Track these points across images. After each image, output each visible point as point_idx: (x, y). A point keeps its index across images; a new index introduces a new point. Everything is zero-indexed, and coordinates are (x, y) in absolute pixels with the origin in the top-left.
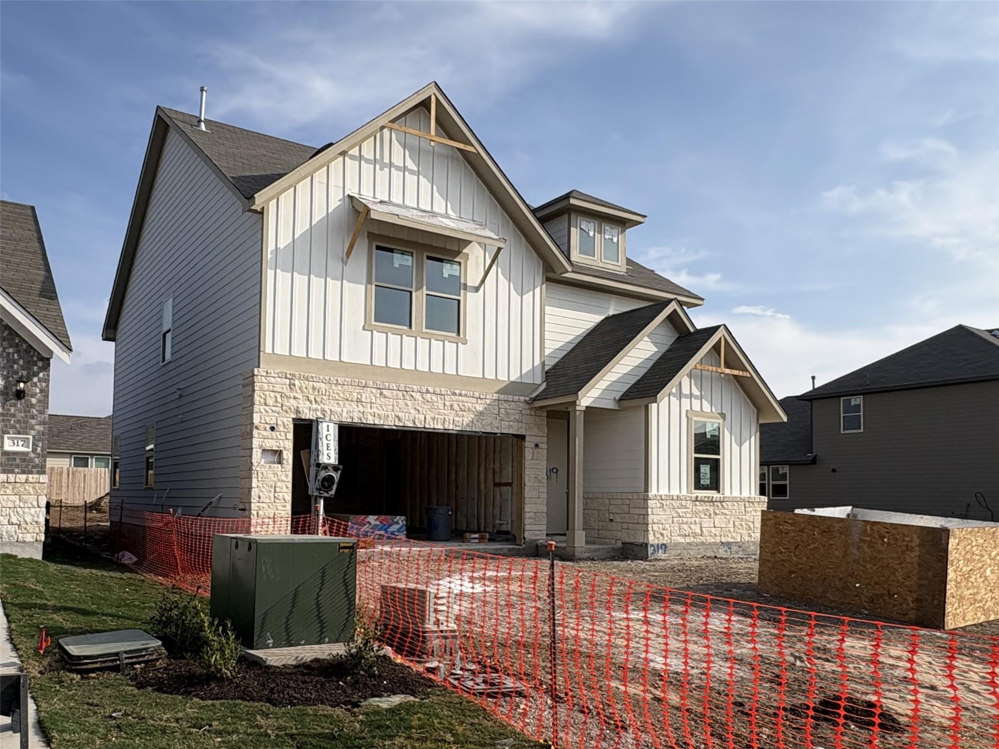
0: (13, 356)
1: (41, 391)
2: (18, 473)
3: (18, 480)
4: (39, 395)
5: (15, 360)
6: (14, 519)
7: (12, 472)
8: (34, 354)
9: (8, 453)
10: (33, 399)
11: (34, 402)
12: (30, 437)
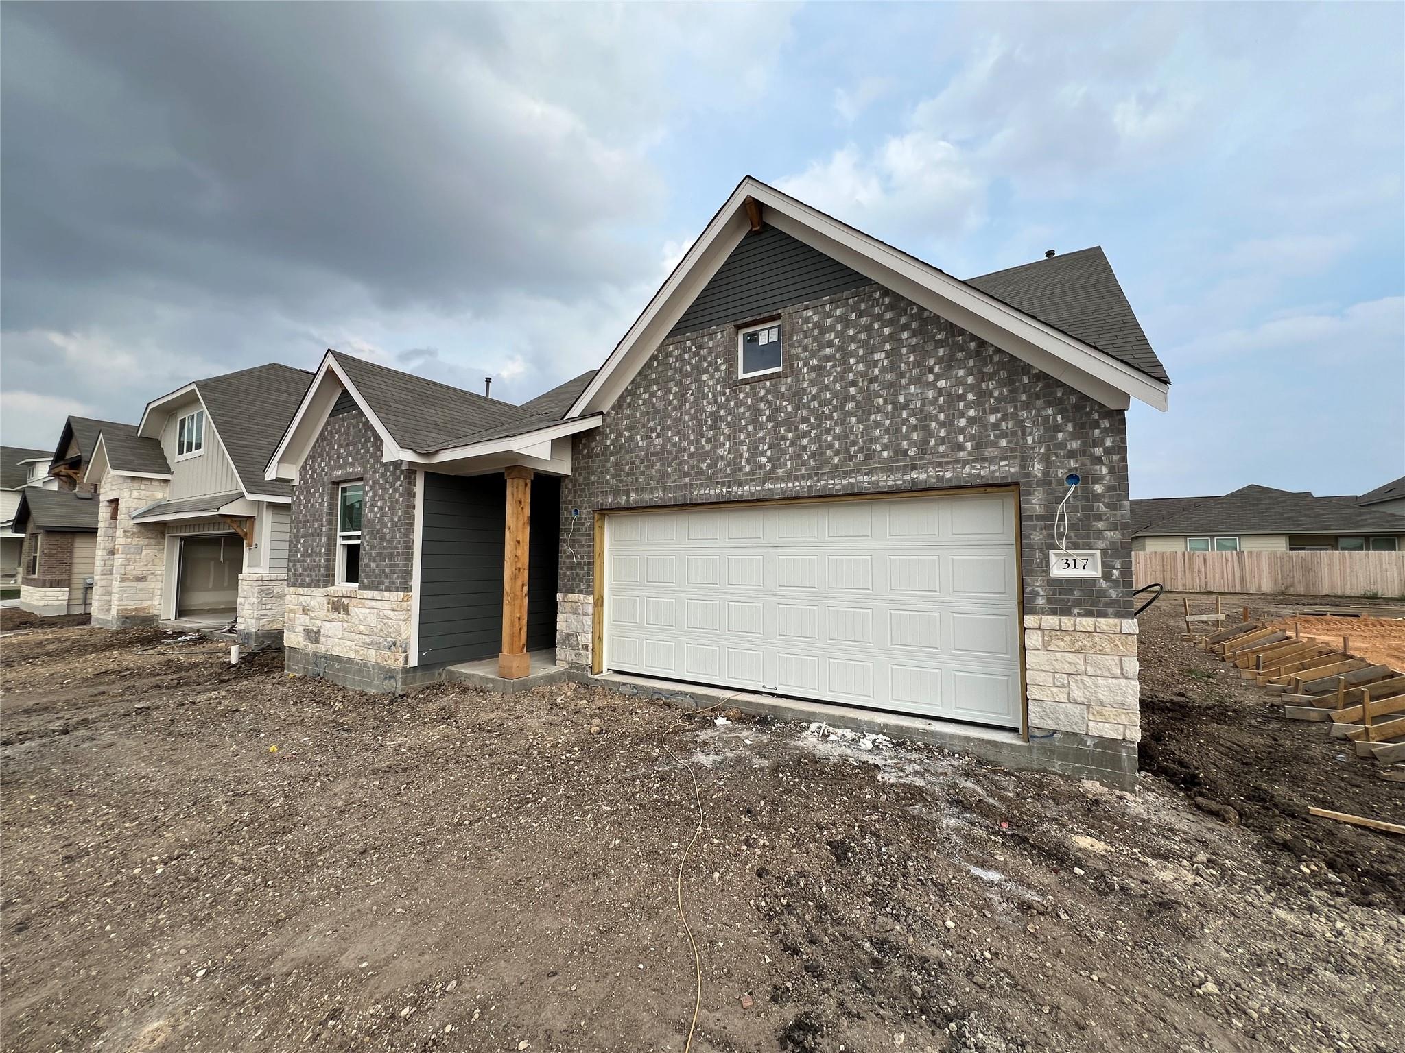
0: (1055, 419)
1: (1112, 470)
2: (1079, 615)
3: (1078, 628)
4: (1108, 478)
5: (1059, 425)
6: (1077, 693)
7: (1067, 612)
8: (1092, 409)
9: (1058, 581)
10: (1096, 486)
11: (1099, 491)
12: (1098, 553)
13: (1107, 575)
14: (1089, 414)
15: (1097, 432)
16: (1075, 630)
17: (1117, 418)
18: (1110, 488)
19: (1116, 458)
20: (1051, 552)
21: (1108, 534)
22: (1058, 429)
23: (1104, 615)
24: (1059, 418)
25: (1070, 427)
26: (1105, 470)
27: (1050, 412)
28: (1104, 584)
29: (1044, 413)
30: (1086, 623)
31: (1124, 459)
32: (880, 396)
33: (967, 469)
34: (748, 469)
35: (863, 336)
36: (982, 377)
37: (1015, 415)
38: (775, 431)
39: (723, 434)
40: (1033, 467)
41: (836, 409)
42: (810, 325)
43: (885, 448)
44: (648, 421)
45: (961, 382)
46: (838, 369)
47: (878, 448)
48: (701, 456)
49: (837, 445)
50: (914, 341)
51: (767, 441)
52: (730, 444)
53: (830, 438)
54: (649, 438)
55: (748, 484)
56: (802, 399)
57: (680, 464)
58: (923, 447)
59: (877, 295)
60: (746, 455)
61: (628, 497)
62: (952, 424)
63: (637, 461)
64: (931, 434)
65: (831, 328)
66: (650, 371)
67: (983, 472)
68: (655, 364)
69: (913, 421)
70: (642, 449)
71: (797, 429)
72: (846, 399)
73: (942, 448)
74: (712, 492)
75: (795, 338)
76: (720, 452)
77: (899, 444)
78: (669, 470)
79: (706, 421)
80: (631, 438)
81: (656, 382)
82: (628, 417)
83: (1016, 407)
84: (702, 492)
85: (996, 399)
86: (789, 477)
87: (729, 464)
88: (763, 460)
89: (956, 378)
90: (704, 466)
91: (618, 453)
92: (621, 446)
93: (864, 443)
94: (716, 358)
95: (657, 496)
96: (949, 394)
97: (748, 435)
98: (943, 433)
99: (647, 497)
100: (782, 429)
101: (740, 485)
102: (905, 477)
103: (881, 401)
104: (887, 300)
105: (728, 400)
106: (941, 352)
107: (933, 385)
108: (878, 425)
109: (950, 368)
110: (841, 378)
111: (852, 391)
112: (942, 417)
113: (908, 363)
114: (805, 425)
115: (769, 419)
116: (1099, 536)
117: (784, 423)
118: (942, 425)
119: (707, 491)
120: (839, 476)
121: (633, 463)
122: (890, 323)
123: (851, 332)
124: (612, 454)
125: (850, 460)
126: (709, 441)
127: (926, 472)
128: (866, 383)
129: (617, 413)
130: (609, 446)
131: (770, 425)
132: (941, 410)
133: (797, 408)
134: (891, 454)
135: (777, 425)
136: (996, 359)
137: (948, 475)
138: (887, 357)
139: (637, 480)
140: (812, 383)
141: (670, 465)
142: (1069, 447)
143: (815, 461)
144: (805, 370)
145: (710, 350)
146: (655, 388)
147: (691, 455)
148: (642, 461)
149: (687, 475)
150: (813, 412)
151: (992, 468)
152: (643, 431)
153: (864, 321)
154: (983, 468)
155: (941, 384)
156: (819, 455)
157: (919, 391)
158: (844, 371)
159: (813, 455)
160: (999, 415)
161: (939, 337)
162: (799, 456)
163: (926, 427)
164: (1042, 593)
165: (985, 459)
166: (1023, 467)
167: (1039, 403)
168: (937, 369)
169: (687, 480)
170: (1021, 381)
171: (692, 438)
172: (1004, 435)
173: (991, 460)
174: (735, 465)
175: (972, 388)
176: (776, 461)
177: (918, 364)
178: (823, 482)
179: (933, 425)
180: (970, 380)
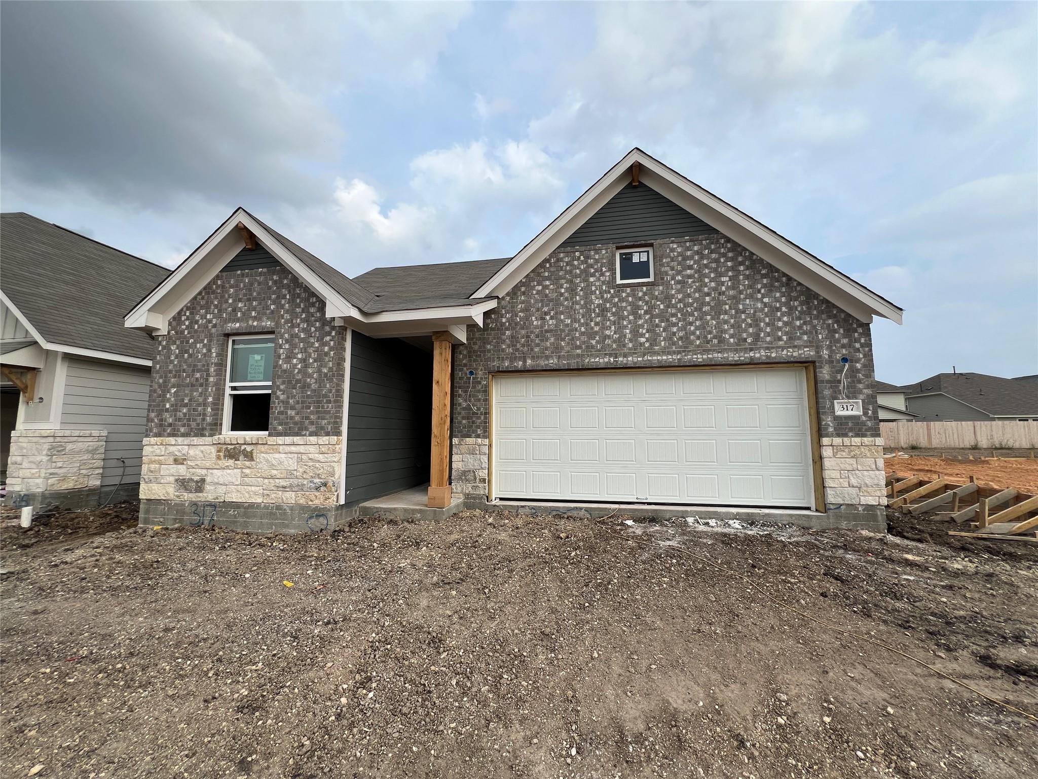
0: (833, 326)
1: (865, 356)
2: (852, 436)
3: (853, 444)
4: (863, 360)
5: (836, 329)
6: (854, 481)
7: (846, 435)
8: (853, 322)
9: (840, 417)
10: (858, 364)
11: (859, 367)
12: (860, 401)
13: (865, 414)
14: (852, 324)
15: (856, 334)
16: (851, 445)
17: (866, 327)
18: (864, 366)
19: (867, 349)
20: (835, 401)
21: (865, 391)
22: (835, 331)
23: (865, 436)
24: (836, 325)
25: (842, 331)
26: (861, 356)
27: (830, 321)
29: (827, 322)
30: (857, 441)
31: (871, 350)
32: (726, 304)
33: (785, 352)
34: (630, 345)
35: (714, 265)
36: (791, 299)
37: (811, 322)
38: (651, 321)
39: (609, 320)
40: (823, 352)
41: (696, 309)
42: (675, 253)
43: (732, 336)
44: (542, 306)
45: (777, 300)
46: (697, 284)
47: (727, 337)
48: (591, 335)
49: (698, 333)
50: (747, 273)
51: (645, 327)
52: (615, 328)
53: (692, 328)
54: (543, 319)
55: (631, 356)
56: (671, 301)
57: (573, 339)
58: (757, 338)
59: (722, 241)
60: (629, 336)
61: (525, 362)
62: (774, 325)
63: (532, 336)
64: (761, 330)
65: (691, 258)
66: (543, 270)
67: (795, 354)
68: (548, 265)
69: (749, 321)
70: (536, 327)
71: (668, 320)
72: (703, 304)
73: (768, 339)
74: (602, 361)
75: (664, 261)
76: (608, 332)
77: (740, 335)
78: (563, 344)
79: (594, 310)
80: (527, 318)
81: (548, 278)
82: (523, 302)
83: (811, 318)
84: (593, 360)
85: (799, 312)
86: (663, 352)
87: (615, 341)
88: (643, 340)
89: (775, 298)
90: (594, 342)
91: (513, 329)
92: (516, 324)
93: (717, 332)
94: (602, 267)
95: (553, 362)
96: (771, 307)
97: (630, 322)
98: (768, 330)
99: (543, 363)
100: (657, 320)
101: (625, 356)
102: (746, 355)
103: (727, 307)
104: (729, 245)
105: (612, 297)
106: (765, 281)
107: (761, 300)
108: (726, 322)
109: (771, 291)
110: (698, 290)
111: (707, 299)
112: (767, 320)
113: (744, 285)
114: (674, 319)
115: (646, 312)
116: (860, 392)
117: (657, 316)
118: (768, 325)
119: (597, 360)
120: (700, 353)
121: (528, 337)
122: (732, 259)
123: (705, 262)
124: (507, 329)
125: (708, 343)
126: (597, 324)
127: (759, 352)
128: (716, 295)
129: (512, 298)
130: (505, 323)
131: (647, 317)
132: (767, 315)
133: (668, 307)
134: (736, 340)
135: (652, 317)
136: (798, 288)
137: (773, 355)
138: (730, 280)
139: (532, 350)
140: (679, 291)
141: (563, 340)
142: (842, 342)
143: (682, 342)
144: (673, 282)
145: (597, 261)
146: (548, 283)
147: (582, 334)
148: (537, 336)
149: (579, 347)
150: (680, 310)
151: (800, 352)
152: (537, 314)
153: (713, 256)
154: (795, 352)
155: (766, 300)
156: (685, 339)
157: (752, 303)
158: (701, 286)
159: (681, 338)
160: (802, 321)
161: (763, 272)
162: (671, 339)
163: (757, 325)
164: (831, 425)
165: (795, 347)
166: (817, 352)
167: (824, 316)
168: (763, 291)
169: (579, 351)
170: (813, 303)
171: (582, 321)
172: (805, 333)
173: (799, 347)
174: (620, 342)
175: (785, 304)
176: (653, 341)
177: (750, 287)
178: (689, 357)
179: (762, 324)
180: (783, 299)
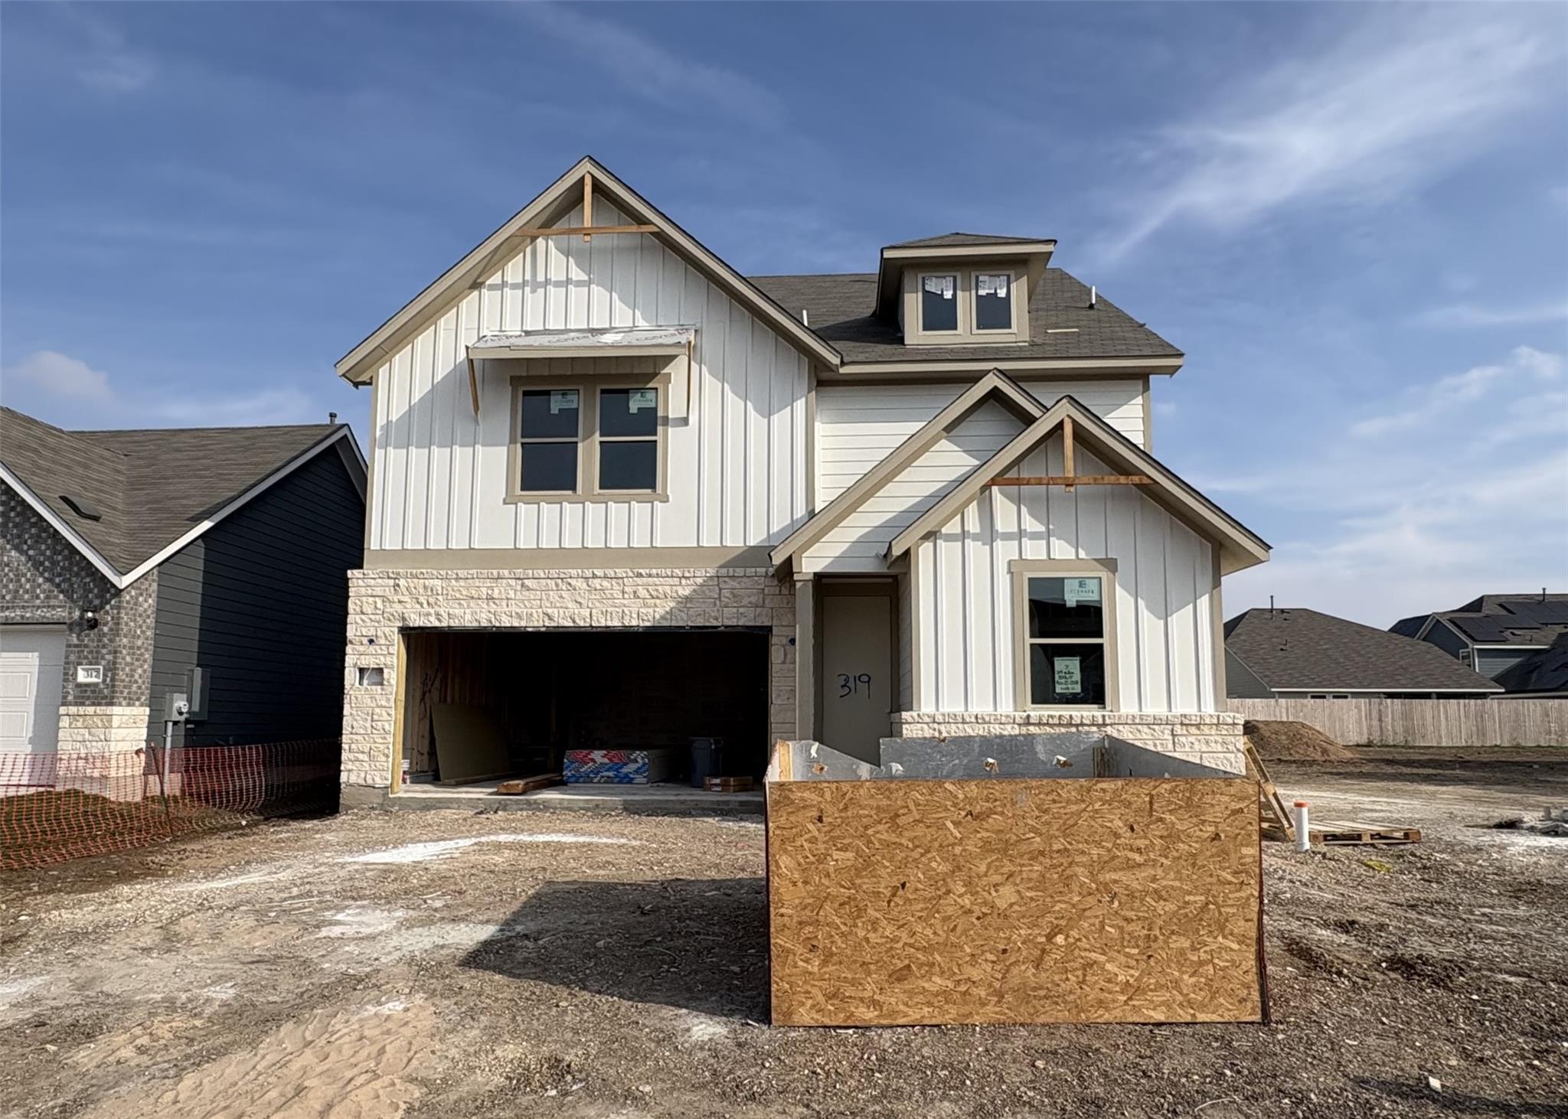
1: (113, 618)
2: (88, 705)
3: (87, 713)
4: (111, 623)
7: (83, 704)
9: (81, 685)
12: (101, 667)
13: (104, 681)
15: (108, 595)
16: (85, 715)
20: (79, 668)
21: (107, 657)
22: (91, 591)
23: (99, 704)
24: (92, 585)
25: (96, 591)
26: (109, 618)
27: (88, 580)
28: (102, 686)
30: (91, 710)
33: (39, 612)
36: (55, 553)
37: (70, 579)
45: (43, 554)
50: (17, 520)
58: (15, 595)
62: (34, 581)
64: (21, 586)
67: (48, 615)
69: (11, 575)
73: (26, 596)
96: (35, 560)
98: (28, 586)
106: (33, 531)
107: (26, 553)
112: (29, 575)
116: (103, 658)
118: (28, 580)
127: (15, 612)
132: (29, 570)
137: (28, 615)
151: (53, 612)
154: (48, 612)
155: (31, 552)
157: (17, 555)
160: (61, 579)
163: (19, 581)
164: (72, 693)
165: (50, 606)
166: (70, 613)
167: (83, 573)
168: (29, 542)
173: (54, 607)
175: (48, 558)
177: (19, 536)
179: (23, 580)
180: (48, 553)
